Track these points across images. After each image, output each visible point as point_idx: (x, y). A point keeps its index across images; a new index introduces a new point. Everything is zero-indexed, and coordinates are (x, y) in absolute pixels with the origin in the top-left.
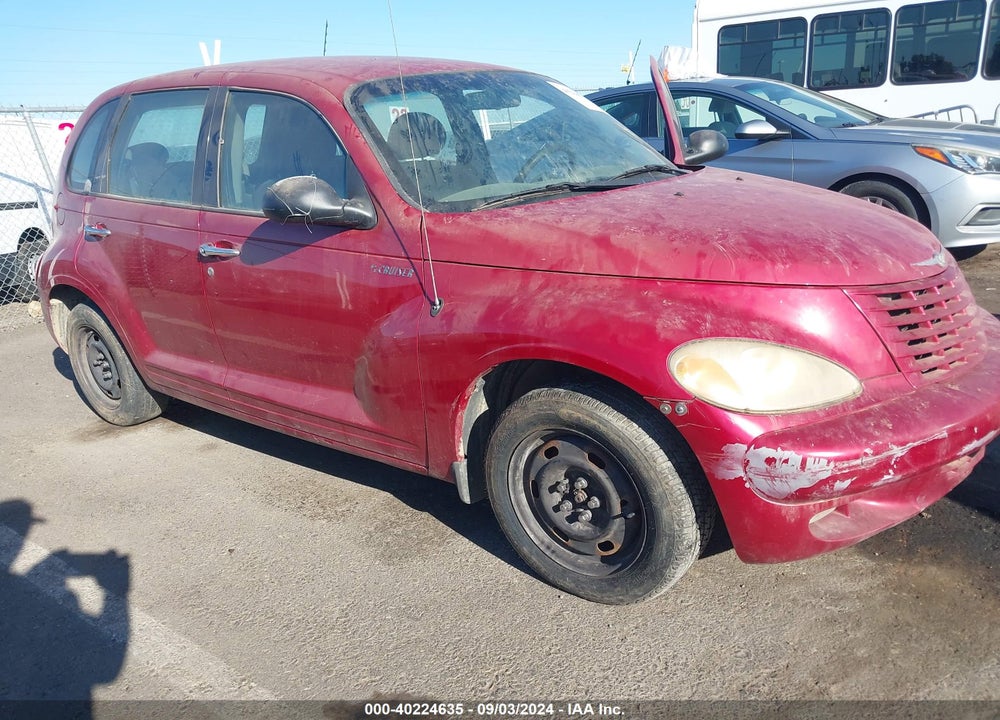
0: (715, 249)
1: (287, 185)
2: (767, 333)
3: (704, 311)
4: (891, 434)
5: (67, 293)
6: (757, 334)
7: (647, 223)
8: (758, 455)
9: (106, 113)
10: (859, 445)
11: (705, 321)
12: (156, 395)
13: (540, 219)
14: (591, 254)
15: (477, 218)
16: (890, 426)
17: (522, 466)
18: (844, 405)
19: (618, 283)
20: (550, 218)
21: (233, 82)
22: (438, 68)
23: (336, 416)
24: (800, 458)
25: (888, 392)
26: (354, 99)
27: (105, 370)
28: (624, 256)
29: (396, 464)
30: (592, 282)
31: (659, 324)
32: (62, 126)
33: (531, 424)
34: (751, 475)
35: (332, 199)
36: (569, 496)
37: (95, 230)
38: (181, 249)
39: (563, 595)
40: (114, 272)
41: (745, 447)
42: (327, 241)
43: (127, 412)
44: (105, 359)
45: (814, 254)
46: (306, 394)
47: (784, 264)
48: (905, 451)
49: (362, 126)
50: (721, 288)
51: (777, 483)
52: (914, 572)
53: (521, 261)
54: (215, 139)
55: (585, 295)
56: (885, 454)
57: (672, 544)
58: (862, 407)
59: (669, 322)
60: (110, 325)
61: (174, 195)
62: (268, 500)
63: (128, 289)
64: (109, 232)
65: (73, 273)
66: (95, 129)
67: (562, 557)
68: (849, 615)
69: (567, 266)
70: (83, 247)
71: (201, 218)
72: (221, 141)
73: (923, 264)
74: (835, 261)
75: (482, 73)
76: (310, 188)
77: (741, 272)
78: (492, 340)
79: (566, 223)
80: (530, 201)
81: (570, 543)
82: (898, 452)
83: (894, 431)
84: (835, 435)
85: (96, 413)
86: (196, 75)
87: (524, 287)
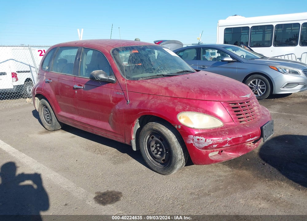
0: (191, 91)
1: (95, 72)
2: (201, 111)
3: (187, 105)
4: (227, 135)
5: (40, 96)
6: (199, 111)
7: (178, 85)
8: (196, 138)
9: (53, 51)
10: (219, 137)
11: (187, 107)
12: (60, 123)
13: (153, 83)
14: (164, 91)
15: (139, 82)
16: (228, 133)
17: (147, 141)
18: (218, 128)
19: (169, 98)
20: (156, 82)
21: (85, 46)
22: (134, 44)
23: (104, 128)
24: (205, 139)
25: (230, 126)
26: (113, 52)
27: (48, 116)
28: (171, 92)
29: (118, 141)
30: (163, 98)
31: (176, 108)
32: (39, 51)
33: (148, 130)
34: (194, 143)
35: (106, 76)
36: (156, 148)
37: (48, 80)
38: (69, 86)
39: (155, 173)
40: (52, 91)
41: (193, 136)
42: (104, 86)
43: (53, 127)
44: (48, 113)
45: (215, 93)
46: (98, 123)
47: (207, 95)
48: (231, 139)
49: (114, 59)
50: (192, 100)
51: (200, 145)
52: (240, 172)
53: (148, 92)
54: (79, 59)
55: (161, 101)
56: (226, 139)
57: (175, 159)
58: (222, 129)
59: (179, 107)
60: (50, 104)
61: (68, 72)
62: (87, 150)
63: (55, 96)
64: (52, 81)
65: (41, 91)
66: (50, 55)
67: (155, 164)
68: (221, 180)
69: (158, 94)
70: (45, 84)
71: (75, 79)
72: (81, 60)
73: (243, 97)
74: (219, 95)
75: (145, 46)
76: (100, 73)
77: (197, 97)
78: (140, 110)
79: (159, 84)
80: (153, 78)
81: (156, 160)
82: (229, 139)
83: (229, 134)
84: (214, 134)
85: (45, 127)
86: (76, 43)
87: (148, 98)
